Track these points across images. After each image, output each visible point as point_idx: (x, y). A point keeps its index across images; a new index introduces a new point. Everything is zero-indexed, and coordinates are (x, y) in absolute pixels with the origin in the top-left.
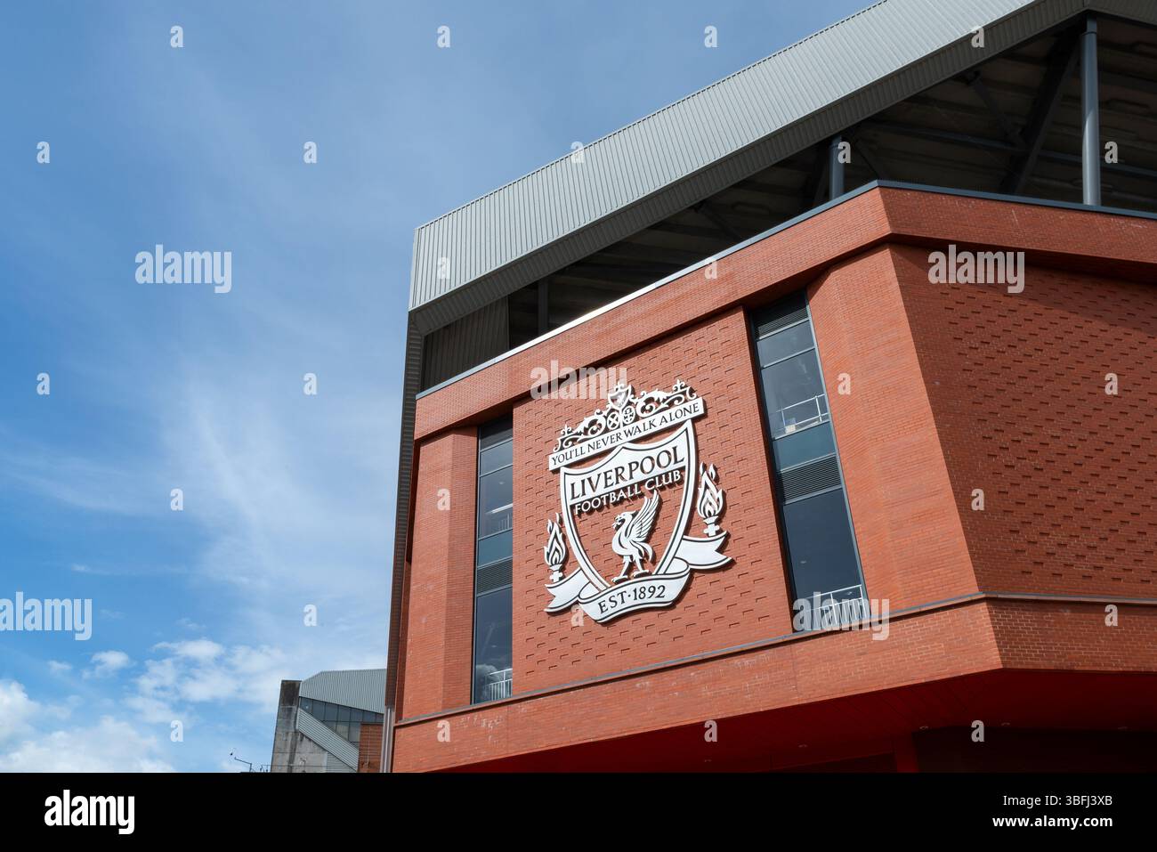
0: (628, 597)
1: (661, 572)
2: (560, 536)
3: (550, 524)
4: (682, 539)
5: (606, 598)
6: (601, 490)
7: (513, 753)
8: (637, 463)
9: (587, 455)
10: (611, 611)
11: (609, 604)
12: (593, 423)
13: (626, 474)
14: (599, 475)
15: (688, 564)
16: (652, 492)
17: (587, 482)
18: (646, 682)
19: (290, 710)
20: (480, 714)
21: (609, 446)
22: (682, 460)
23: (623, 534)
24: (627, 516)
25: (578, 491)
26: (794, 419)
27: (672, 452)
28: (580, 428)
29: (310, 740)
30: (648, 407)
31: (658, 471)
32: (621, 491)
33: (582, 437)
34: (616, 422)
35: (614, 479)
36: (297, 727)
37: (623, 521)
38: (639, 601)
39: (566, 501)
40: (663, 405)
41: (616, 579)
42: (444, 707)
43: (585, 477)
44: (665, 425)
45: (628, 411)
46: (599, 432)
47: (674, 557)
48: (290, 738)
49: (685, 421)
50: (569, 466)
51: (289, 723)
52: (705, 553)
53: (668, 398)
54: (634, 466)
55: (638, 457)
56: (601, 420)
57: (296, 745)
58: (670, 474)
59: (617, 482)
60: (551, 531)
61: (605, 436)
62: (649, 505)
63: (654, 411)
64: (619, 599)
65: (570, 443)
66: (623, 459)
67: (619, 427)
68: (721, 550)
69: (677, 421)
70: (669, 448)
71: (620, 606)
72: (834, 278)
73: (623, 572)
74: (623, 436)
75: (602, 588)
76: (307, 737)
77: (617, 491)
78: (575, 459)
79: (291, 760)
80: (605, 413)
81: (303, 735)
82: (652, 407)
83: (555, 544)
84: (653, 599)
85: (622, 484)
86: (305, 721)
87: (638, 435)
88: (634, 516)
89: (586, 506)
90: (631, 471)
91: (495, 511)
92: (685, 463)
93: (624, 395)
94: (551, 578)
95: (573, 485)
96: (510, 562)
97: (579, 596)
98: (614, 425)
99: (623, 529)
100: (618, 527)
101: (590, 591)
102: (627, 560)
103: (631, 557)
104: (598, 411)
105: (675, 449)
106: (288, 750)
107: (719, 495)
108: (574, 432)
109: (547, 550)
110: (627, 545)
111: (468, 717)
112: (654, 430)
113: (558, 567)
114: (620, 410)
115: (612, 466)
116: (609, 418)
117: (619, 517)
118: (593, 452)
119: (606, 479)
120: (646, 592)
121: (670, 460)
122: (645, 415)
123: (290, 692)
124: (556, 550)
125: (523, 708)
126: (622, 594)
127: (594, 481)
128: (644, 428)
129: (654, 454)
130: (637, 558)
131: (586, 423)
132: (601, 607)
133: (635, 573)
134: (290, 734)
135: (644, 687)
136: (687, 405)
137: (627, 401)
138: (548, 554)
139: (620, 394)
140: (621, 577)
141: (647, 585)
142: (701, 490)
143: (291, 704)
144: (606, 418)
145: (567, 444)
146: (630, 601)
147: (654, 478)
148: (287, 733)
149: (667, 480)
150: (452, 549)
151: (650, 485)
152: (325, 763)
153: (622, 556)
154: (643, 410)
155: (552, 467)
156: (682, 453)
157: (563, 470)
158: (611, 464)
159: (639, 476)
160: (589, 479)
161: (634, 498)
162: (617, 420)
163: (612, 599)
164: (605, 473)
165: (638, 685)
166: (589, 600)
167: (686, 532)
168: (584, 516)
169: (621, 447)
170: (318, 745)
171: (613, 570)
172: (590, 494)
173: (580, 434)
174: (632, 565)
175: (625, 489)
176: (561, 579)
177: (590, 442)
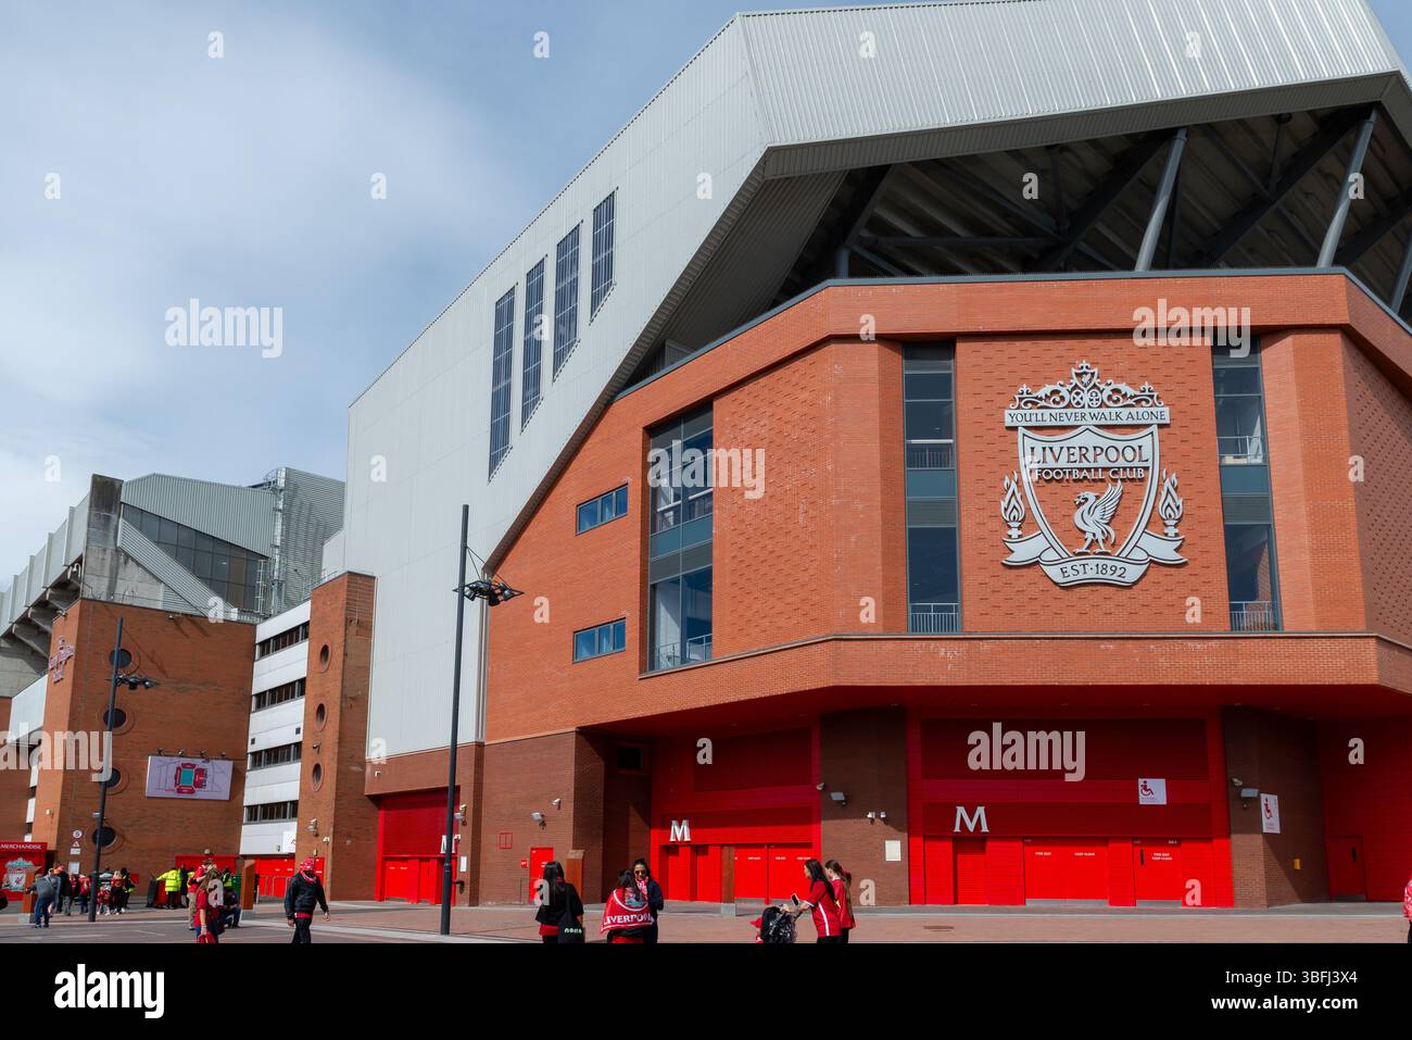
0: (1090, 570)
1: (1123, 555)
2: (1018, 495)
3: (1007, 480)
4: (1144, 531)
5: (1069, 565)
6: (1063, 463)
7: (975, 683)
8: (1102, 449)
9: (1048, 423)
10: (1072, 577)
11: (1071, 571)
12: (1055, 392)
13: (1090, 455)
14: (1062, 448)
15: (1149, 556)
16: (1115, 480)
17: (1048, 450)
18: (1111, 646)
20: (938, 643)
21: (1072, 422)
22: (1147, 460)
23: (1086, 511)
24: (1091, 496)
25: (1038, 456)
27: (1137, 449)
28: (1042, 393)
30: (1115, 398)
31: (1121, 463)
32: (1085, 471)
33: (1043, 403)
34: (1080, 401)
35: (1077, 457)
37: (1086, 499)
38: (1101, 576)
39: (1025, 463)
40: (1130, 402)
41: (1078, 551)
42: (884, 628)
43: (1047, 445)
44: (1130, 422)
45: (1094, 394)
46: (1062, 405)
47: (1135, 546)
49: (1151, 425)
50: (1026, 427)
52: (1165, 550)
53: (1136, 396)
54: (1098, 451)
55: (1105, 444)
56: (1064, 392)
58: (1134, 469)
59: (1081, 461)
60: (1008, 488)
61: (1069, 411)
62: (1112, 492)
63: (1120, 404)
64: (1081, 569)
65: (1030, 405)
66: (1088, 440)
67: (1083, 407)
68: (1177, 550)
69: (1143, 422)
70: (1135, 444)
71: (1081, 576)
73: (1085, 547)
74: (1088, 417)
75: (1064, 555)
77: (1081, 469)
78: (1034, 423)
80: (1070, 387)
82: (1118, 400)
83: (1014, 501)
84: (1115, 577)
85: (1085, 464)
87: (1103, 422)
88: (1098, 497)
89: (1047, 474)
90: (1096, 455)
92: (1149, 464)
93: (1089, 376)
94: (1009, 533)
95: (1032, 449)
96: (956, 503)
97: (1040, 557)
98: (1078, 403)
99: (1086, 507)
100: (1081, 504)
101: (1050, 555)
102: (1090, 537)
103: (1094, 535)
104: (1062, 383)
105: (1140, 447)
107: (1179, 502)
108: (1035, 395)
109: (1004, 504)
110: (1091, 521)
111: (924, 643)
112: (1119, 422)
113: (1018, 524)
114: (1085, 389)
115: (1076, 442)
116: (1073, 394)
117: (1081, 494)
118: (1054, 423)
119: (1069, 454)
120: (1108, 569)
121: (1135, 456)
122: (1111, 404)
124: (1015, 507)
125: (985, 646)
126: (1084, 565)
127: (1057, 452)
128: (1111, 414)
129: (1120, 446)
130: (1100, 537)
131: (1047, 389)
132: (1063, 572)
133: (1098, 551)
135: (1107, 649)
136: (1154, 410)
137: (1092, 384)
138: (1006, 509)
139: (1086, 373)
140: (1083, 550)
141: (1110, 563)
142: (1164, 493)
144: (1070, 393)
145: (1026, 404)
146: (1091, 574)
147: (1119, 468)
149: (1131, 474)
151: (1114, 473)
153: (1084, 532)
154: (1110, 398)
155: (1008, 422)
156: (1147, 453)
157: (1021, 431)
158: (1074, 440)
159: (1102, 462)
160: (1051, 448)
162: (1082, 398)
164: (1068, 448)
165: (1102, 646)
166: (1052, 563)
168: (1045, 483)
169: (1083, 428)
171: (1076, 543)
172: (1051, 463)
173: (1041, 399)
174: (1094, 542)
175: (1089, 470)
176: (1020, 536)
177: (1052, 412)
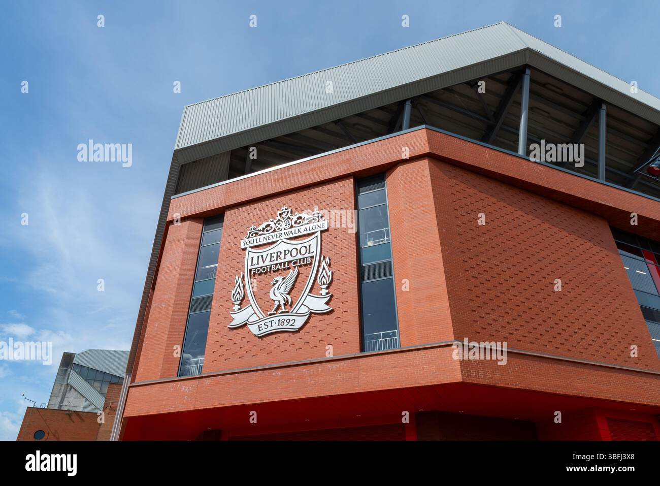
0: (275, 324)
1: (294, 312)
2: (241, 286)
3: (237, 278)
4: (308, 295)
5: (263, 323)
6: (267, 263)
7: (198, 408)
8: (289, 251)
9: (262, 243)
10: (264, 330)
11: (263, 326)
12: (268, 226)
13: (282, 256)
14: (267, 254)
15: (309, 309)
16: (295, 267)
17: (260, 257)
18: (279, 373)
19: (66, 370)
20: (182, 383)
21: (275, 239)
22: (313, 252)
23: (276, 288)
24: (280, 279)
25: (255, 262)
26: (372, 239)
27: (308, 247)
28: (261, 228)
29: (76, 390)
30: (298, 222)
31: (299, 256)
32: (278, 265)
33: (261, 232)
34: (280, 227)
35: (275, 258)
36: (68, 382)
37: (277, 281)
38: (281, 327)
39: (247, 266)
41: (269, 313)
42: (161, 377)
43: (260, 255)
44: (306, 232)
45: (287, 222)
46: (270, 231)
47: (302, 304)
48: (63, 388)
49: (317, 232)
50: (252, 247)
51: (64, 378)
52: (319, 304)
53: (309, 218)
54: (287, 252)
55: (290, 247)
56: (272, 225)
57: (66, 393)
58: (305, 259)
59: (277, 260)
60: (237, 282)
61: (273, 234)
62: (292, 274)
63: (301, 224)
64: (269, 324)
65: (254, 235)
66: (282, 247)
67: (281, 230)
68: (327, 303)
69: (313, 231)
70: (307, 245)
71: (270, 328)
72: (400, 169)
73: (273, 310)
74: (283, 235)
75: (261, 317)
76: (74, 388)
77: (276, 265)
78: (255, 244)
79: (62, 402)
80: (275, 221)
81: (72, 387)
82: (300, 222)
83: (238, 289)
84: (288, 326)
85: (279, 261)
86: (74, 378)
87: (291, 236)
88: (283, 279)
89: (258, 270)
90: (285, 255)
91: (207, 267)
92: (314, 254)
93: (286, 213)
94: (234, 308)
95: (252, 258)
96: (211, 297)
97: (248, 320)
98: (279, 229)
99: (276, 286)
100: (274, 284)
101: (254, 318)
102: (277, 303)
103: (279, 301)
104: (272, 220)
105: (310, 246)
106: (61, 395)
107: (330, 274)
108: (257, 229)
109: (233, 292)
111: (174, 384)
112: (300, 234)
113: (238, 302)
114: (283, 221)
115: (275, 250)
116: (277, 225)
117: (275, 279)
118: (266, 242)
119: (271, 257)
120: (285, 322)
121: (306, 251)
122: (296, 225)
123: (68, 360)
124: (239, 293)
125: (207, 381)
126: (271, 321)
127: (264, 257)
128: (295, 232)
129: (298, 247)
130: (282, 302)
131: (264, 225)
132: (259, 328)
133: (280, 311)
134: (63, 386)
135: (277, 375)
136: (319, 223)
137: (287, 216)
138: (234, 295)
139: (285, 212)
140: (272, 312)
141: (286, 318)
142: (321, 270)
143: (68, 367)
144: (275, 224)
145: (252, 235)
146: (275, 326)
147: (297, 260)
148: (62, 385)
149: (303, 262)
150: (179, 285)
151: (294, 263)
152: (83, 405)
153: (274, 301)
154: (296, 222)
155: (242, 246)
156: (313, 249)
157: (248, 249)
158: (275, 249)
159: (289, 258)
160: (262, 256)
161: (285, 269)
162: (281, 226)
163: (266, 324)
164: (271, 254)
165: (274, 374)
166: (253, 323)
167: (310, 292)
168: (256, 276)
169: (281, 241)
170: (81, 394)
171: (269, 308)
172: (261, 264)
173: (260, 231)
174: (279, 306)
175: (280, 264)
176: (239, 309)
177: (265, 236)
